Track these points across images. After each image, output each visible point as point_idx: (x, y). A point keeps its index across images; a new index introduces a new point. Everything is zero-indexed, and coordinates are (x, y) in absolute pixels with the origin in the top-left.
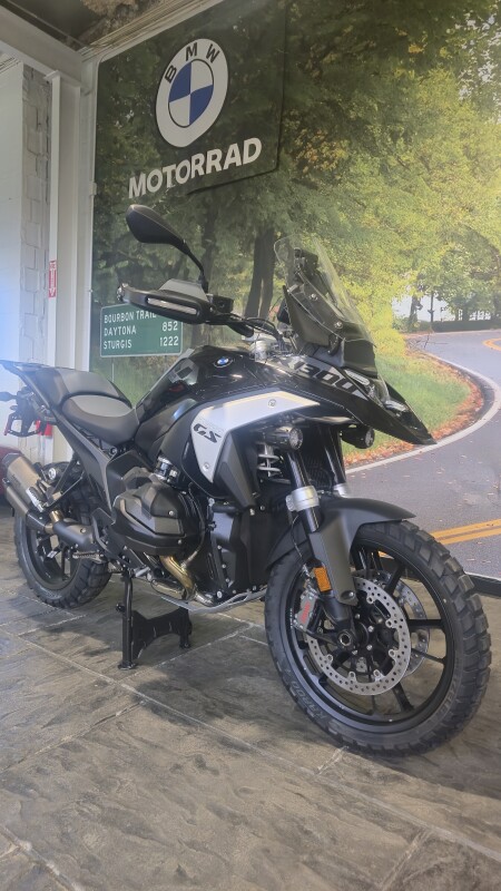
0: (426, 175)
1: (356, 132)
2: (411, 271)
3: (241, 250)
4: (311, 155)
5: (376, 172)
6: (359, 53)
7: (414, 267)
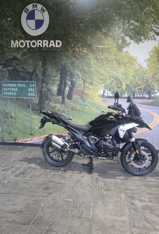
0: (107, 62)
1: (89, 47)
2: (103, 84)
3: (56, 71)
4: (76, 49)
5: (95, 58)
6: (90, 26)
7: (104, 83)
